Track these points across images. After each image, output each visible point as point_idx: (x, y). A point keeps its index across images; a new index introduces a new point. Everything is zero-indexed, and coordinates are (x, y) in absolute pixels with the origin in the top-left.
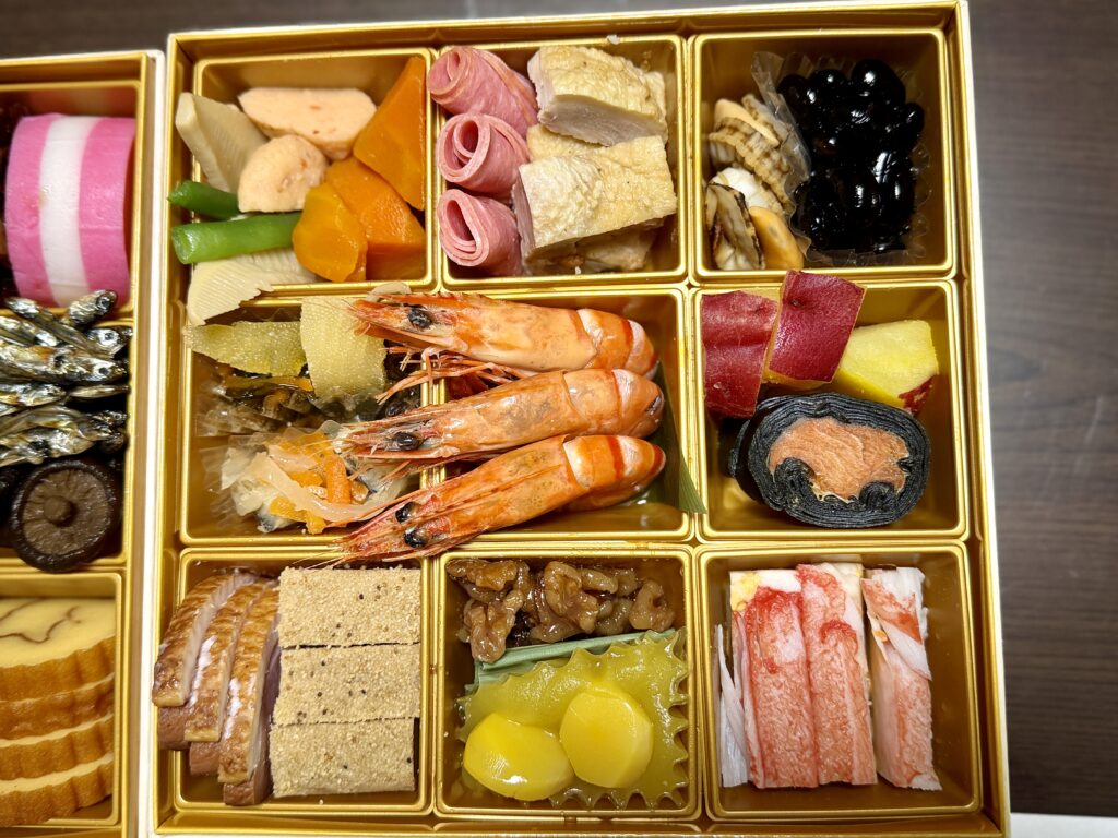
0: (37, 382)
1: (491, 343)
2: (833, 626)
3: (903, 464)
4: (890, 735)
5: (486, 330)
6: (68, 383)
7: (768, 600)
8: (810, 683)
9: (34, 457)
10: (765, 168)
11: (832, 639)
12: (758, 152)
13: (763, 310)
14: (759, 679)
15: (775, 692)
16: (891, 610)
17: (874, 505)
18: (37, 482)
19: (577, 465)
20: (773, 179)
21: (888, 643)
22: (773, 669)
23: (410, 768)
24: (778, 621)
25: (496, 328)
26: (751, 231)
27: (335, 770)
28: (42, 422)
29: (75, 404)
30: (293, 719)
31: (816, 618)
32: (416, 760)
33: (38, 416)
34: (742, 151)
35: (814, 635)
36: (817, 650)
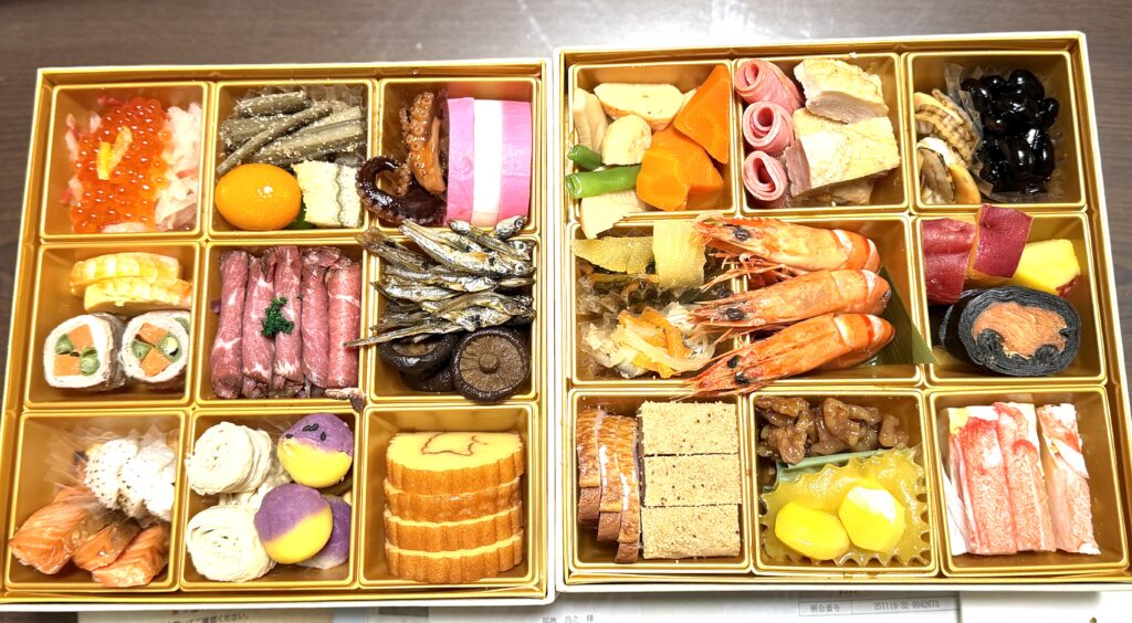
0: (476, 275)
1: (784, 251)
2: (1020, 443)
3: (1063, 333)
4: (1062, 517)
5: (781, 242)
6: (497, 277)
7: (976, 426)
8: (1008, 481)
9: (470, 327)
10: (955, 139)
11: (1021, 451)
12: (950, 128)
13: (964, 230)
14: (974, 479)
15: (985, 488)
16: (1060, 431)
17: (1045, 361)
18: (469, 344)
19: (845, 333)
20: (960, 145)
21: (1058, 454)
22: (983, 472)
23: (738, 537)
24: (984, 440)
25: (787, 241)
26: (950, 179)
27: (689, 539)
28: (478, 302)
29: (501, 290)
30: (658, 503)
31: (1009, 437)
32: (741, 533)
33: (476, 298)
34: (940, 126)
35: (1008, 449)
36: (1011, 459)
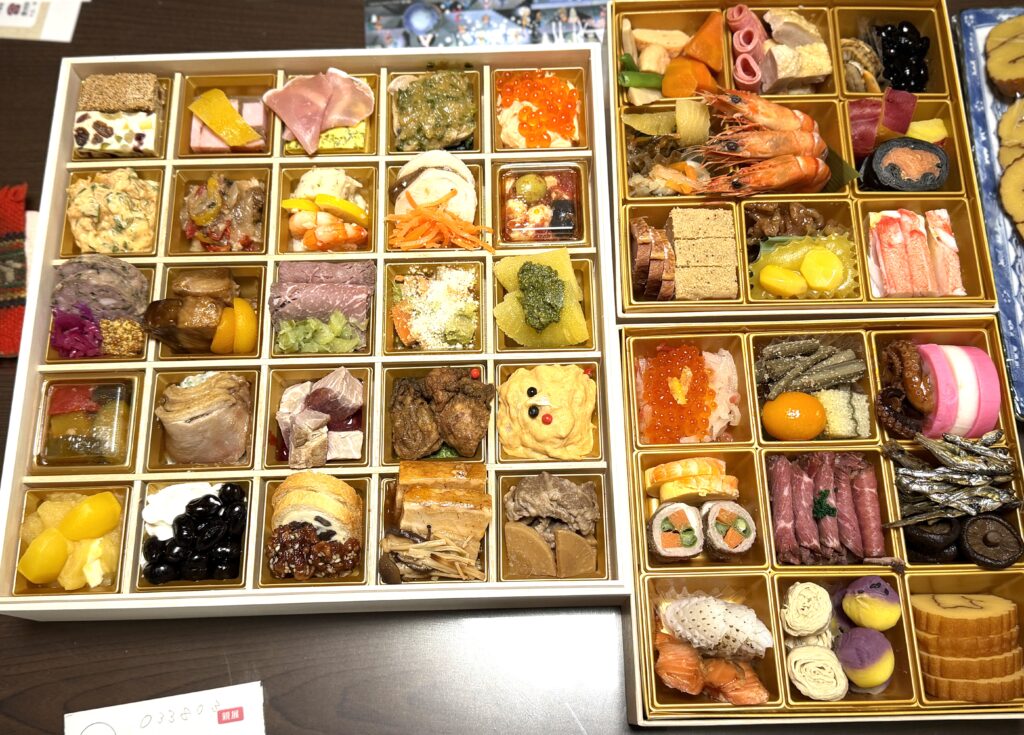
1: (762, 113)
2: (914, 232)
3: (938, 166)
4: (942, 275)
5: (759, 108)
7: (887, 222)
8: (907, 252)
11: (915, 236)
13: (877, 105)
14: (886, 250)
15: (893, 255)
16: (940, 223)
17: (927, 184)
19: (801, 166)
20: (869, 65)
21: (938, 239)
22: (891, 246)
23: (736, 284)
24: (892, 229)
25: (763, 108)
26: (863, 81)
30: (684, 263)
31: (908, 228)
32: (738, 281)
35: (907, 235)
36: (909, 240)
